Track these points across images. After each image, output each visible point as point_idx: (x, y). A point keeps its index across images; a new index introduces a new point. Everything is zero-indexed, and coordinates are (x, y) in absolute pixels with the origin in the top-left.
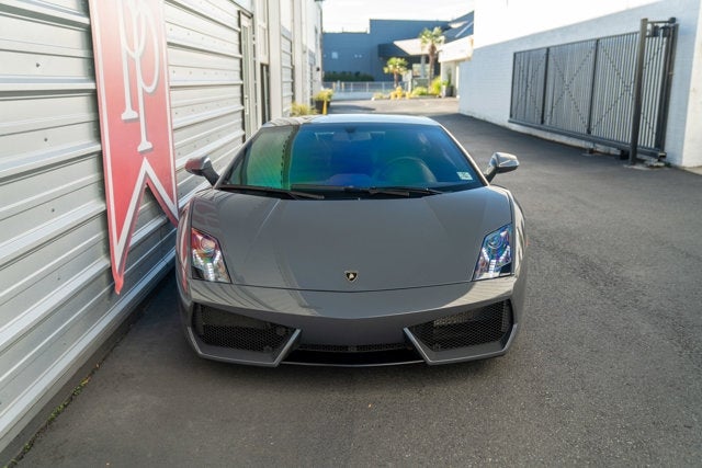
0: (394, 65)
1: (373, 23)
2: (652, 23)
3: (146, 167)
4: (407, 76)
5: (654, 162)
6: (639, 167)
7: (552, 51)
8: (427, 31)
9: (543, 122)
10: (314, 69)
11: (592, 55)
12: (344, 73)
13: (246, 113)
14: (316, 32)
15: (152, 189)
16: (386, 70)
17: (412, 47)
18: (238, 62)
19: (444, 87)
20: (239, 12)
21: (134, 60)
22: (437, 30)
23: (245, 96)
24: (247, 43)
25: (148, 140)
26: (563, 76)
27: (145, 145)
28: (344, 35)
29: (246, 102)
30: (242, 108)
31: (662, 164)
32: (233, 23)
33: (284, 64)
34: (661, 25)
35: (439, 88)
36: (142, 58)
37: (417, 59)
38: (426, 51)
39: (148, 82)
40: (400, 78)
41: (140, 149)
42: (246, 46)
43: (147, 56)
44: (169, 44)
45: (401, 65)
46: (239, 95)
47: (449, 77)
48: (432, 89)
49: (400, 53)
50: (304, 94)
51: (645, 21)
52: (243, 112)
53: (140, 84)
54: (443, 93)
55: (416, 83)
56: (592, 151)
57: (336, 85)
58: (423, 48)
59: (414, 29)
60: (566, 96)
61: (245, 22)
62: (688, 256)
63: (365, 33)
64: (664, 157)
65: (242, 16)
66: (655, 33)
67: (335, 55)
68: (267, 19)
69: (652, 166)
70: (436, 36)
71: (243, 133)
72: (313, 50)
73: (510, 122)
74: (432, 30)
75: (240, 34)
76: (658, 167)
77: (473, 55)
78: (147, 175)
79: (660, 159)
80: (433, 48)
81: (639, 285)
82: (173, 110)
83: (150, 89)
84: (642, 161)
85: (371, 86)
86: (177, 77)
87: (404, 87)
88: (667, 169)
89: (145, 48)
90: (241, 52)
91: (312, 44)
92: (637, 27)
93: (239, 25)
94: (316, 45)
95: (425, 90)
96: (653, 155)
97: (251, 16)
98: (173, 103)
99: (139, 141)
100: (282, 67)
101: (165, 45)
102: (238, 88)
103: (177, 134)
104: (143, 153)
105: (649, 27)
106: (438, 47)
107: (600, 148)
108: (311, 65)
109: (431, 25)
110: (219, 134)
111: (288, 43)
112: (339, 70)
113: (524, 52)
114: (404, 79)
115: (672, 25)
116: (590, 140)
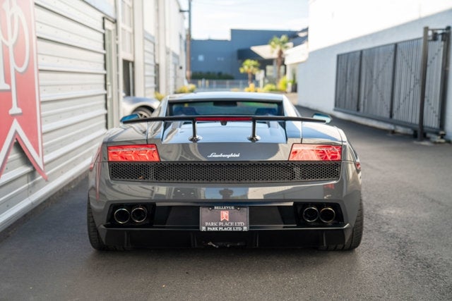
0: (248, 66)
1: (234, 32)
2: (433, 30)
3: (16, 126)
4: (260, 75)
5: (438, 139)
6: (426, 143)
7: (364, 53)
8: (276, 39)
9: (358, 110)
10: (178, 67)
11: (392, 56)
12: (209, 73)
13: (109, 97)
14: (181, 37)
15: (21, 144)
16: (242, 70)
17: (265, 51)
18: (102, 57)
19: (290, 85)
20: (104, 18)
21: (8, 47)
22: (284, 38)
23: (108, 83)
24: (111, 42)
25: (18, 106)
26: (372, 73)
27: (15, 110)
28: (210, 41)
29: (109, 88)
30: (105, 92)
31: (443, 141)
32: (99, 26)
33: (147, 61)
34: (440, 32)
35: (286, 85)
36: (15, 46)
37: (270, 62)
38: (275, 55)
39: (20, 64)
40: (254, 77)
41: (12, 112)
42: (110, 45)
43: (19, 46)
44: (38, 38)
45: (255, 66)
46: (103, 82)
47: (294, 76)
48: (280, 86)
49: (254, 56)
50: (167, 87)
51: (426, 29)
52: (106, 95)
53: (13, 65)
54: (289, 89)
55: (267, 81)
56: (393, 132)
57: (201, 82)
58: (273, 52)
59: (265, 37)
60: (374, 89)
61: (109, 25)
62: (433, 201)
63: (226, 41)
64: (445, 135)
65: (106, 21)
66: (435, 37)
67: (201, 58)
68: (133, 25)
69: (435, 143)
70: (284, 43)
71: (105, 112)
72: (177, 52)
73: (335, 110)
74: (280, 37)
75: (104, 35)
76: (440, 143)
77: (309, 56)
78: (16, 132)
79: (443, 136)
80: (281, 53)
81: (387, 219)
82: (41, 88)
83: (21, 70)
84: (428, 139)
85: (231, 84)
86: (44, 63)
87: (257, 85)
88: (447, 144)
89: (17, 40)
90: (105, 49)
91: (176, 46)
92: (420, 34)
93: (104, 28)
94: (181, 48)
95: (273, 87)
96: (437, 134)
97: (115, 22)
98: (41, 82)
99: (10, 106)
100: (145, 64)
101: (34, 39)
102: (103, 77)
103: (43, 106)
104: (14, 116)
105: (430, 33)
106: (286, 52)
107: (400, 130)
108: (175, 65)
109: (279, 34)
110: (83, 110)
111: (152, 45)
112: (204, 70)
113: (344, 54)
114: (257, 78)
115: (448, 31)
116: (392, 123)
